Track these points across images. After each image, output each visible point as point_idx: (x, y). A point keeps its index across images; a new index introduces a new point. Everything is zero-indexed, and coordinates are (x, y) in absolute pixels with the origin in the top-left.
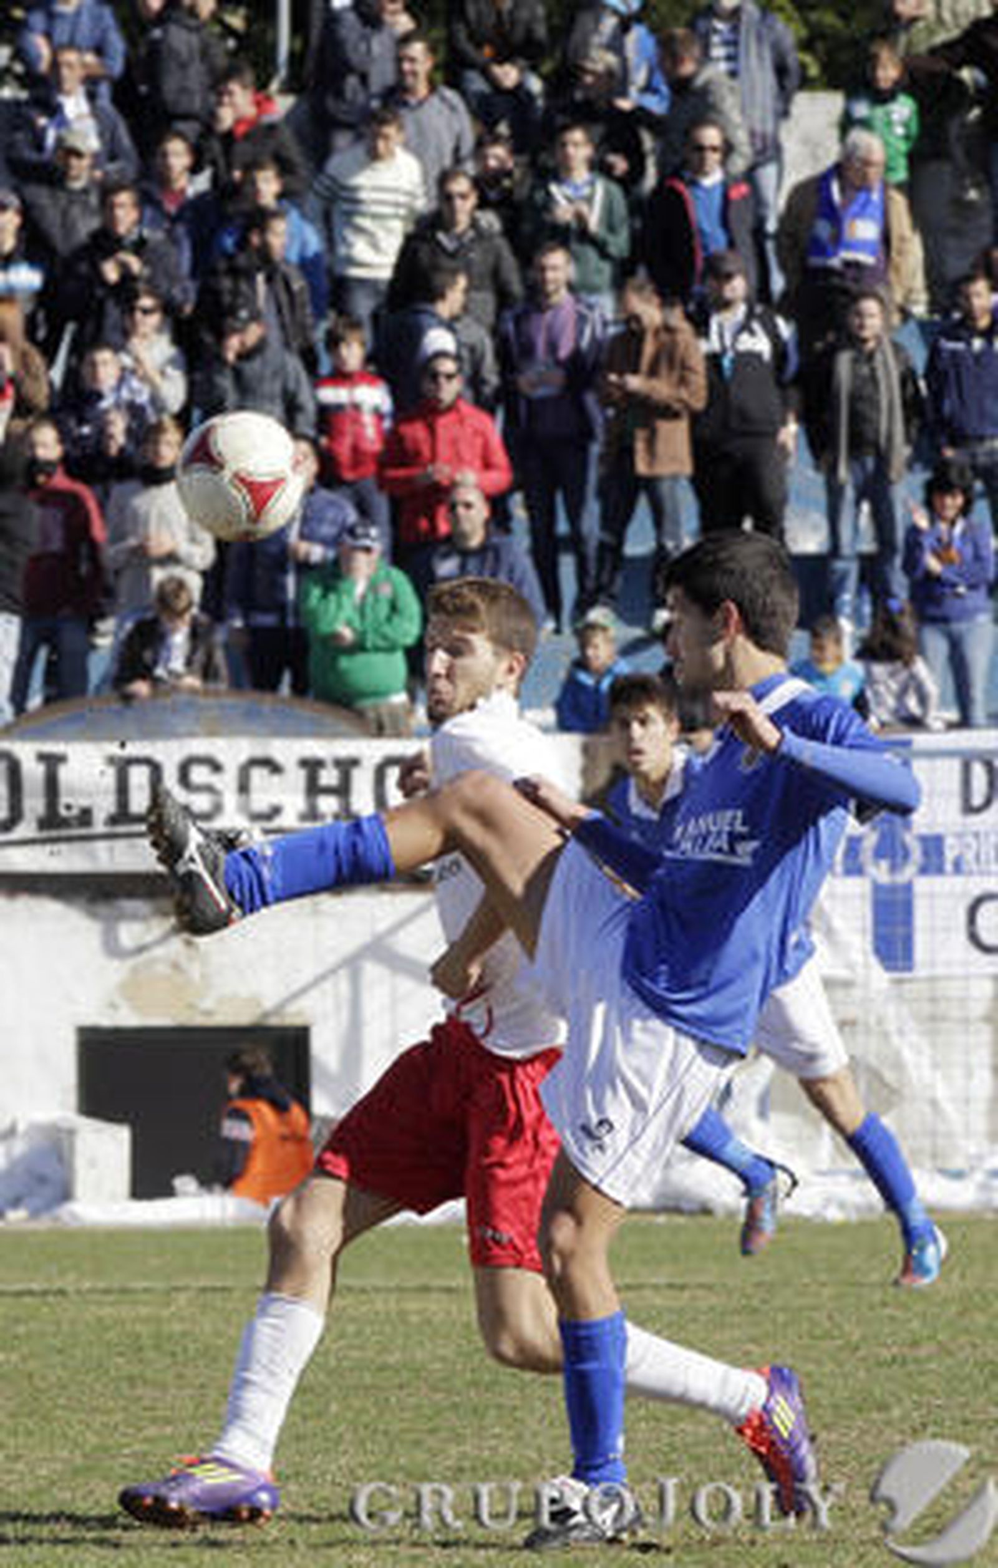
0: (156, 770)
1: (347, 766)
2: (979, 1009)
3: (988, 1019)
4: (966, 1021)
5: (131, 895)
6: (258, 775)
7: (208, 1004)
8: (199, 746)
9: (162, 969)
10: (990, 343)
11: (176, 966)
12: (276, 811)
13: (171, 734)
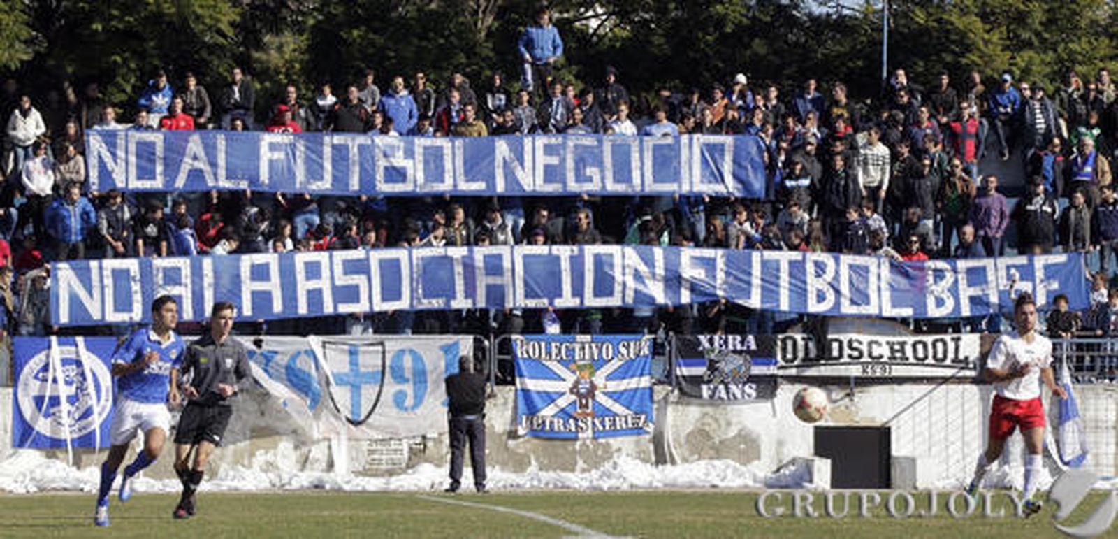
0: (841, 343)
1: (903, 344)
2: (1111, 424)
3: (1114, 428)
4: (1107, 428)
5: (833, 384)
6: (874, 347)
7: (857, 419)
8: (854, 336)
9: (843, 408)
10: (1114, 208)
11: (847, 407)
12: (881, 357)
13: (846, 332)
